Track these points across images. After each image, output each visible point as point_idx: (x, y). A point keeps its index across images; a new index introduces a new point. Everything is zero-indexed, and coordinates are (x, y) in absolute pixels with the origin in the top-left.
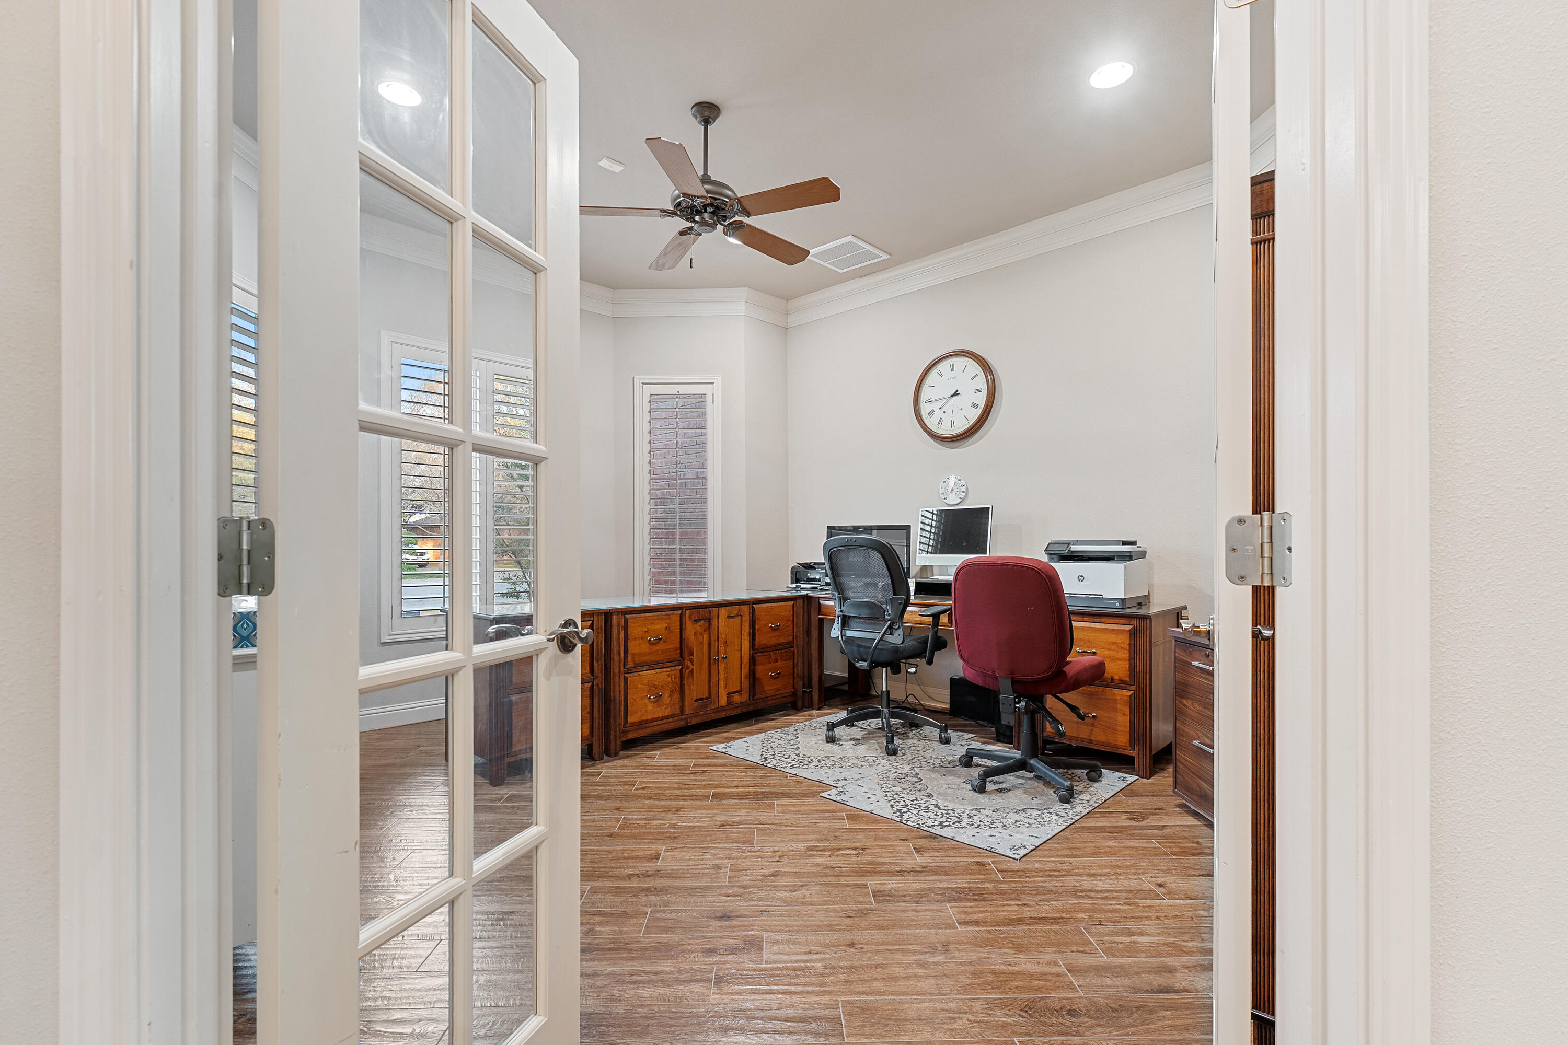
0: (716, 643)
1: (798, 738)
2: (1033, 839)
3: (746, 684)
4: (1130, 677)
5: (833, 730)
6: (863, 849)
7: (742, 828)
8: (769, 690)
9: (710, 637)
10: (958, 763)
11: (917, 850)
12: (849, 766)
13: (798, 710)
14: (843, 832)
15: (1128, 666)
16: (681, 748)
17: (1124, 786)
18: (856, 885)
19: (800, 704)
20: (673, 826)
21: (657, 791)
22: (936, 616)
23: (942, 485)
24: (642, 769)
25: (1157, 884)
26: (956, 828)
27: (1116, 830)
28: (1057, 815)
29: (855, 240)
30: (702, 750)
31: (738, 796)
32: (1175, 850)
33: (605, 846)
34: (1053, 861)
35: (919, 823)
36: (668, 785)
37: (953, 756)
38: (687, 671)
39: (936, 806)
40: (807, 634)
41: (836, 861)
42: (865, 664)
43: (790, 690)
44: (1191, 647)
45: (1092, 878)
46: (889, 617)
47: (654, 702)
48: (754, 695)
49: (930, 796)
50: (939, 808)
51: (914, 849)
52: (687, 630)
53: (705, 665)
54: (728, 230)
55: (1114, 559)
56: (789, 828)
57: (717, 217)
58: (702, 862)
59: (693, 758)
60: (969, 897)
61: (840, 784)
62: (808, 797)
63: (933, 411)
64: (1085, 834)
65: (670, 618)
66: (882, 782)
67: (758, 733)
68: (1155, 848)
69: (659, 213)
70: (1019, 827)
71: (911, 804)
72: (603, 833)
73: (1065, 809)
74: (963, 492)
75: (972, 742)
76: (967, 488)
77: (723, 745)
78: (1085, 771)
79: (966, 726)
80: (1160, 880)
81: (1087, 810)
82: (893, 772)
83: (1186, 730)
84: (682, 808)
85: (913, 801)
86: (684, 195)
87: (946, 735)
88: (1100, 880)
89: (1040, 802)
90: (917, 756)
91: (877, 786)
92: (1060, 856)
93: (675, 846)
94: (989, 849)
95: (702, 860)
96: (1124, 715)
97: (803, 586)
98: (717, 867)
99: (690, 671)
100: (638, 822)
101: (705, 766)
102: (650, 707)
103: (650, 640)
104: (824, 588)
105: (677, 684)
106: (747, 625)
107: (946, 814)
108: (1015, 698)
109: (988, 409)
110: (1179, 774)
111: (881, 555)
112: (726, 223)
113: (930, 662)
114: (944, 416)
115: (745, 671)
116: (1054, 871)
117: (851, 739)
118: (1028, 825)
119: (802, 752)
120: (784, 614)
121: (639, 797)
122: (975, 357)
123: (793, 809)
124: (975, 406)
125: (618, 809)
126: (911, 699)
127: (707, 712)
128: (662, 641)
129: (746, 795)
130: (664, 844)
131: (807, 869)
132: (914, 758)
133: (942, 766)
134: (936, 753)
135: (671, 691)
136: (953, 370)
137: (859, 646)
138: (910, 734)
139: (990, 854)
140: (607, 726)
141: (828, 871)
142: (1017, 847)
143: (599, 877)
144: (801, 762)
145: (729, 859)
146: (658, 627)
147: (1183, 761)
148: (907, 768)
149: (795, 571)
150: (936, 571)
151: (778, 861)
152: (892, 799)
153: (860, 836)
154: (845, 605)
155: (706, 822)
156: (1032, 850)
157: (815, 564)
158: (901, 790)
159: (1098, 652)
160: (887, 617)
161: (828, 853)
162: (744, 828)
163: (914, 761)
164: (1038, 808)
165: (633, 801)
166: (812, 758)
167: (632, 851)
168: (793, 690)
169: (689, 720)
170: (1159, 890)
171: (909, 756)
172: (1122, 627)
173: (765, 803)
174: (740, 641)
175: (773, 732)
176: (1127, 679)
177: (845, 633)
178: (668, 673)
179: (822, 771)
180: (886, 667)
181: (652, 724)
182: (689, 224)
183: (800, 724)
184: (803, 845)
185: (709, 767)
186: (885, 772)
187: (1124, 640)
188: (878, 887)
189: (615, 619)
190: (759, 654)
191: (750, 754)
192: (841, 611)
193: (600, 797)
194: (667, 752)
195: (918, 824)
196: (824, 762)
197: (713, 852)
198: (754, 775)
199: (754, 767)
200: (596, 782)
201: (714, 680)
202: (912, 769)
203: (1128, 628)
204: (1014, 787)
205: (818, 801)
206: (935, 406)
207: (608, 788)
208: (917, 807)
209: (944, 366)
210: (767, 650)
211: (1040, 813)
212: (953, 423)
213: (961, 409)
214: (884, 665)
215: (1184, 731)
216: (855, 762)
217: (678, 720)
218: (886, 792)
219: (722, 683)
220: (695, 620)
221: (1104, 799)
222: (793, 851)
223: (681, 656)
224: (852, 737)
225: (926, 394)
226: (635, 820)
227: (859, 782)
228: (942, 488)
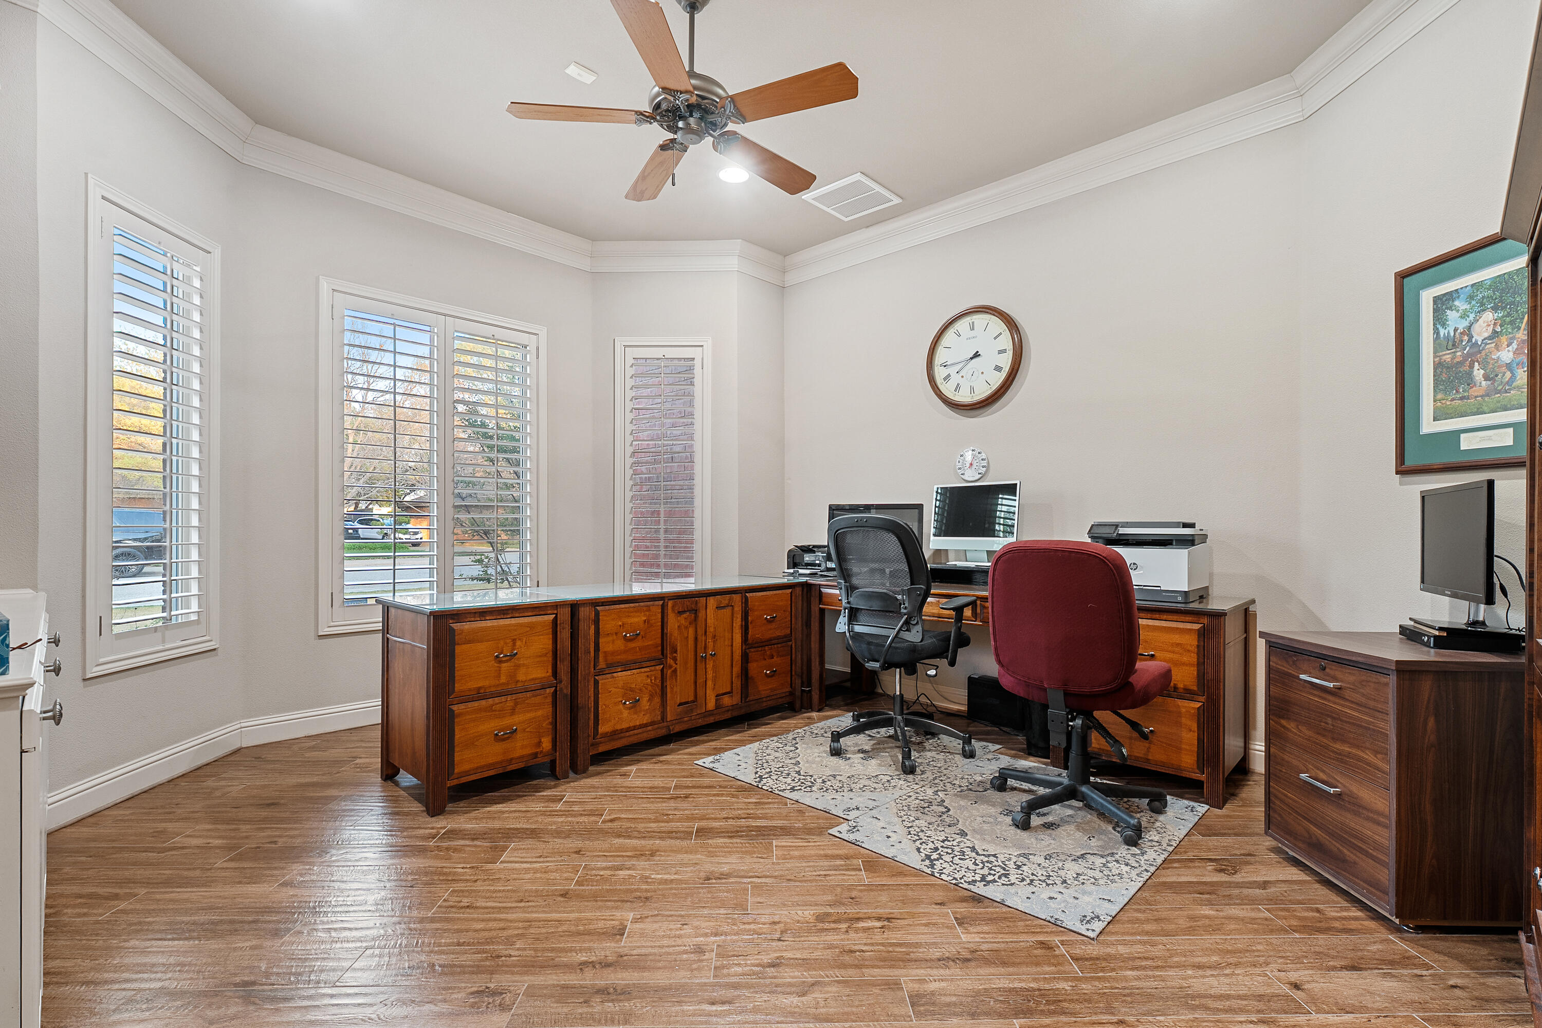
0: (704, 638)
1: (797, 749)
2: (1106, 904)
3: (737, 683)
4: (1198, 685)
5: (839, 741)
6: (888, 919)
7: (732, 883)
8: (764, 690)
9: (696, 632)
10: (988, 786)
11: (960, 921)
12: (860, 789)
13: (796, 712)
14: (861, 891)
15: (1195, 673)
16: (661, 762)
17: (1197, 820)
18: (886, 984)
19: (798, 705)
20: (645, 879)
21: (629, 825)
22: (959, 610)
23: (958, 458)
24: (613, 791)
25: (1291, 984)
26: (1003, 884)
27: (1207, 888)
28: (1127, 865)
29: (864, 179)
30: (685, 765)
31: (728, 832)
32: (1294, 923)
33: (556, 912)
34: (1140, 942)
35: (956, 876)
36: (642, 816)
37: (982, 775)
38: (669, 672)
39: (973, 849)
40: (807, 626)
41: (855, 940)
42: (877, 665)
43: (788, 689)
44: (1295, 655)
45: (1201, 972)
46: (905, 611)
47: (630, 708)
48: (747, 697)
49: (963, 834)
50: (977, 854)
51: (956, 918)
52: (669, 624)
53: (691, 664)
54: (718, 143)
55: (1171, 544)
56: (792, 883)
57: (705, 124)
58: (679, 942)
59: (675, 777)
60: (1042, 1007)
61: (853, 815)
62: (814, 835)
63: (949, 375)
64: (1170, 896)
65: (649, 610)
66: (903, 813)
67: (751, 742)
68: (1266, 919)
69: (634, 117)
70: (1083, 883)
71: (942, 847)
72: (556, 890)
73: (1134, 855)
74: (983, 467)
75: (1000, 756)
76: (988, 463)
77: (711, 759)
78: (1147, 800)
79: (988, 733)
80: (1294, 976)
81: (1163, 857)
82: (913, 798)
83: (1285, 757)
84: (658, 851)
85: (943, 841)
86: (665, 89)
87: (970, 748)
88: (1212, 975)
89: (1100, 843)
90: (939, 774)
91: (897, 819)
92: (1147, 933)
93: (646, 913)
94: (1052, 920)
95: (680, 937)
96: (1191, 730)
97: (801, 571)
98: (699, 950)
99: (673, 671)
100: (602, 873)
101: (688, 787)
102: (626, 713)
103: (625, 635)
104: (825, 573)
105: (657, 685)
106: (739, 616)
107: (988, 862)
108: (1067, 714)
109: (1014, 372)
110: (1275, 811)
111: (897, 538)
112: (716, 134)
113: (952, 663)
114: (961, 381)
115: (737, 669)
116: (1146, 959)
117: (859, 750)
118: (1093, 880)
119: (803, 767)
120: (781, 603)
121: (604, 833)
122: (999, 313)
123: (796, 853)
124: (998, 369)
125: (578, 852)
126: (923, 699)
127: (693, 718)
128: (640, 637)
129: (738, 832)
130: (632, 910)
131: (817, 954)
132: (935, 779)
133: (970, 790)
134: (960, 770)
135: (651, 695)
136: (972, 329)
137: (869, 643)
138: (926, 745)
139: (1055, 929)
140: (573, 737)
141: (847, 958)
142: (1088, 918)
143: (541, 967)
144: (802, 783)
145: (716, 935)
146: (635, 620)
147: (1280, 795)
148: (930, 792)
149: (792, 554)
150: (951, 555)
151: (779, 940)
152: (917, 838)
153: (884, 897)
154: (854, 595)
155: (687, 874)
156: (1109, 923)
157: (814, 546)
158: (926, 824)
159: (1157, 654)
160: (903, 611)
161: (844, 926)
162: (736, 882)
163: (936, 781)
164: (1100, 853)
165: (598, 839)
166: (815, 777)
167: (590, 920)
168: (790, 689)
169: (671, 727)
170: (1297, 995)
171: (929, 775)
172: (1189, 626)
173: (761, 843)
174: (730, 635)
175: (768, 740)
176: (1195, 688)
177: (853, 628)
178: (646, 674)
179: (829, 796)
180: (900, 667)
181: (627, 734)
182: (671, 136)
183: (799, 730)
184: (812, 912)
185: (693, 790)
186: (904, 797)
187: (1191, 641)
188: (916, 986)
189: (584, 612)
190: (752, 650)
191: (743, 771)
192: (849, 603)
193: (558, 834)
194: (645, 767)
195: (954, 878)
196: (828, 783)
197: (696, 923)
198: (747, 800)
199: (747, 789)
200: (556, 811)
201: (700, 681)
202: (936, 793)
203: (1197, 626)
204: (1064, 821)
205: (823, 841)
206: (952, 371)
207: (570, 819)
208: (950, 851)
209: (962, 325)
210: (761, 644)
211: (1104, 861)
212: (972, 389)
213: (982, 373)
214: (897, 665)
215: (1283, 760)
216: (867, 783)
217: (658, 728)
218: (909, 827)
219: (710, 683)
220: (679, 612)
221: (1178, 840)
222: (798, 922)
223: (663, 654)
224: (860, 748)
225: (941, 356)
226: (599, 869)
227: (874, 813)
228: (959, 462)
